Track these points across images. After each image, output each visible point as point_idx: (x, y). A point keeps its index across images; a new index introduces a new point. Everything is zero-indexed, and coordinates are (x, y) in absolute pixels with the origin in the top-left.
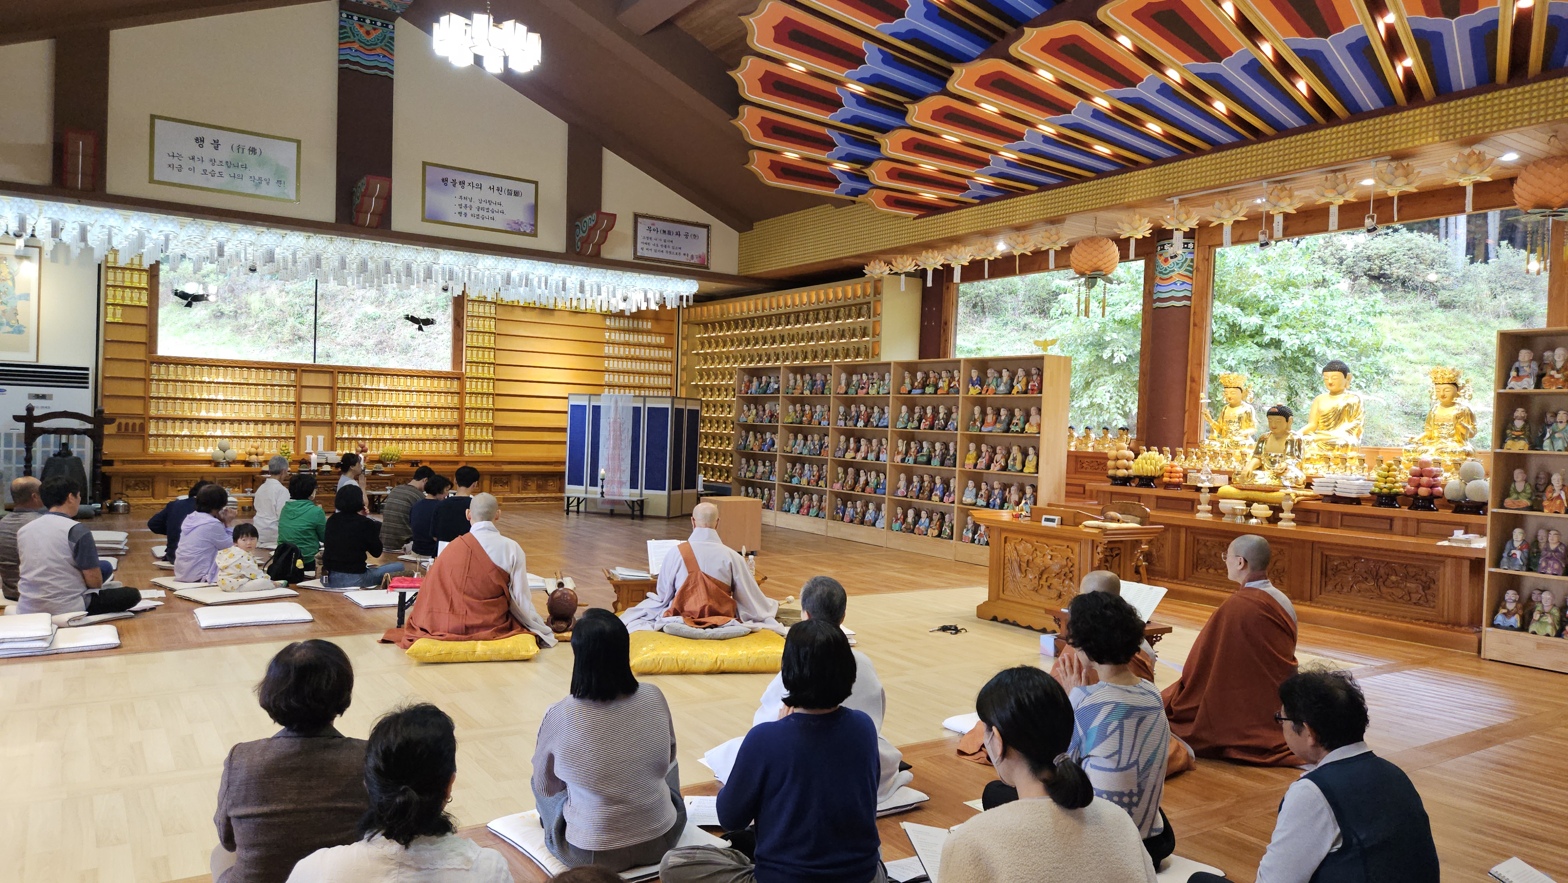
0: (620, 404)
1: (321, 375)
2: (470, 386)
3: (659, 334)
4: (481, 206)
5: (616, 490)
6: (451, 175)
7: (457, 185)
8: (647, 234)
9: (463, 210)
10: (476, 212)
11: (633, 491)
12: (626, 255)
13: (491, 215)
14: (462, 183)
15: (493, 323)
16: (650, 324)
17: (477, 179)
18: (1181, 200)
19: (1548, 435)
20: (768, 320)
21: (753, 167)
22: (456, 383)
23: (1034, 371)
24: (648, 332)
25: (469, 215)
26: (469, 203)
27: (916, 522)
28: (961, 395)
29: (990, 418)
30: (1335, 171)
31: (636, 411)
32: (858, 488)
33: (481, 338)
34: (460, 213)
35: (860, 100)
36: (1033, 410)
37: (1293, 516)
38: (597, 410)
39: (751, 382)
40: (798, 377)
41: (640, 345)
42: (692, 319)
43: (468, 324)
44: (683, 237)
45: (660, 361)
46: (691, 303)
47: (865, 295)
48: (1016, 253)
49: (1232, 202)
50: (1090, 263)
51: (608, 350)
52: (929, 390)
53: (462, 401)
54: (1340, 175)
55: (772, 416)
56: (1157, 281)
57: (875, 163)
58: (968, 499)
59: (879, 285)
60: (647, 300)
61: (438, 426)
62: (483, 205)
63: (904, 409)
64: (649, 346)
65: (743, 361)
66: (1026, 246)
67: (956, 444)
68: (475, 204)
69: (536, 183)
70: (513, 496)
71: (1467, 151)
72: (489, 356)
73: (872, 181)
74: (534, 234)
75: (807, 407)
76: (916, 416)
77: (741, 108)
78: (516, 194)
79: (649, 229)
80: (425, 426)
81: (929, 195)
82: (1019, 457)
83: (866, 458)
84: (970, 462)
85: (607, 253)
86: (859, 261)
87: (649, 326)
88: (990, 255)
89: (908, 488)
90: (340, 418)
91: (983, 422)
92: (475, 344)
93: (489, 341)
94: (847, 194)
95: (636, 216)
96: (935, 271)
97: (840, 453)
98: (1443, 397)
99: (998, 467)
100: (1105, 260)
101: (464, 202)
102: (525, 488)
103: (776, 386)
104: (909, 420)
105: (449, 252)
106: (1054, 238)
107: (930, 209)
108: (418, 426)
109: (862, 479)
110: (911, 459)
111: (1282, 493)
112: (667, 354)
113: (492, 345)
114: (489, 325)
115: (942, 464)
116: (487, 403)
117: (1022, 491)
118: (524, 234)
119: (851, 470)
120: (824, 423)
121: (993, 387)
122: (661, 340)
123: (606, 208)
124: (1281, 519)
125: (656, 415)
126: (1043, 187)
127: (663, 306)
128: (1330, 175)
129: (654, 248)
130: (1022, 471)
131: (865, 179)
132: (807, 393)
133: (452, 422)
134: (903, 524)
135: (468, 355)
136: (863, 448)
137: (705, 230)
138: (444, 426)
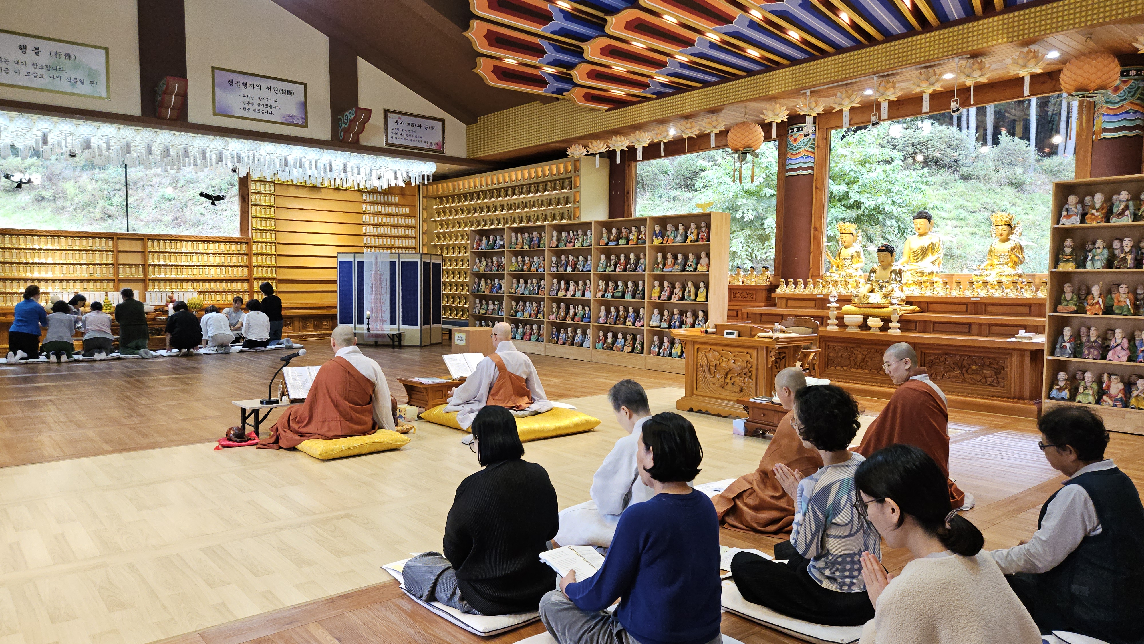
0: (379, 260)
1: (133, 242)
2: (256, 249)
3: (405, 206)
4: (261, 103)
5: (379, 326)
6: (236, 78)
7: (241, 86)
8: (396, 126)
9: (247, 106)
10: (258, 108)
11: (393, 327)
12: (380, 142)
13: (269, 110)
14: (245, 84)
15: (272, 198)
16: (397, 198)
17: (256, 81)
18: (811, 92)
19: (1090, 258)
20: (491, 193)
21: (479, 71)
22: (244, 246)
23: (703, 225)
24: (396, 205)
25: (251, 110)
26: (251, 101)
27: (614, 342)
28: (647, 245)
29: (670, 261)
30: (927, 67)
31: (393, 265)
32: (569, 318)
33: (263, 210)
34: (244, 108)
35: (567, 15)
36: (703, 254)
37: (899, 325)
38: (361, 264)
39: (481, 240)
40: (519, 235)
41: (390, 215)
42: (430, 194)
43: (252, 199)
44: (423, 128)
45: (406, 227)
46: (431, 180)
47: (567, 171)
48: (685, 136)
49: (850, 92)
50: (743, 142)
51: (365, 219)
52: (622, 242)
53: (250, 261)
54: (931, 70)
55: (499, 266)
56: (789, 156)
57: (578, 66)
58: (655, 322)
59: (578, 163)
60: (396, 178)
61: (232, 281)
62: (263, 102)
63: (603, 257)
64: (397, 215)
65: (472, 226)
66: (693, 130)
67: (644, 282)
68: (256, 101)
69: (305, 85)
70: (295, 334)
71: (1026, 50)
72: (270, 225)
73: (575, 80)
74: (305, 126)
75: (527, 258)
76: (612, 262)
77: (471, 22)
78: (289, 93)
79: (397, 122)
80: (221, 281)
81: (618, 91)
82: (693, 290)
83: (574, 295)
84: (655, 295)
85: (365, 140)
86: (563, 145)
87: (397, 200)
88: (665, 138)
89: (607, 317)
90: (151, 276)
91: (664, 265)
92: (259, 215)
93: (269, 213)
94: (553, 93)
95: (386, 112)
96: (622, 151)
97: (554, 293)
98: (1001, 235)
99: (677, 298)
100: (754, 139)
101: (247, 99)
102: (304, 328)
103: (501, 243)
104: (607, 266)
105: (236, 140)
106: (715, 123)
107: (618, 103)
108: (215, 281)
109: (572, 311)
110: (609, 295)
111: (890, 309)
112: (412, 221)
113: (273, 216)
114: (269, 200)
115: (634, 297)
116: (270, 261)
117: (695, 316)
118: (297, 125)
119: (562, 305)
120: (541, 270)
121: (671, 238)
122: (407, 211)
123: (361, 105)
124: (890, 328)
125: (409, 268)
126: (706, 84)
127: (408, 183)
128: (923, 71)
129: (401, 137)
130: (695, 300)
131: (569, 80)
132: (526, 247)
133: (243, 277)
134: (604, 344)
135: (254, 224)
136: (572, 288)
137: (440, 123)
138: (237, 281)
